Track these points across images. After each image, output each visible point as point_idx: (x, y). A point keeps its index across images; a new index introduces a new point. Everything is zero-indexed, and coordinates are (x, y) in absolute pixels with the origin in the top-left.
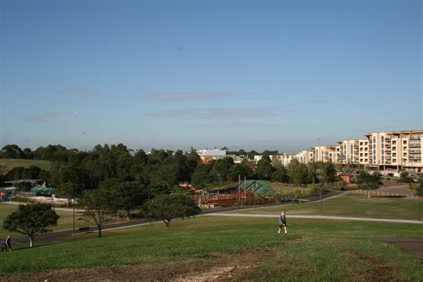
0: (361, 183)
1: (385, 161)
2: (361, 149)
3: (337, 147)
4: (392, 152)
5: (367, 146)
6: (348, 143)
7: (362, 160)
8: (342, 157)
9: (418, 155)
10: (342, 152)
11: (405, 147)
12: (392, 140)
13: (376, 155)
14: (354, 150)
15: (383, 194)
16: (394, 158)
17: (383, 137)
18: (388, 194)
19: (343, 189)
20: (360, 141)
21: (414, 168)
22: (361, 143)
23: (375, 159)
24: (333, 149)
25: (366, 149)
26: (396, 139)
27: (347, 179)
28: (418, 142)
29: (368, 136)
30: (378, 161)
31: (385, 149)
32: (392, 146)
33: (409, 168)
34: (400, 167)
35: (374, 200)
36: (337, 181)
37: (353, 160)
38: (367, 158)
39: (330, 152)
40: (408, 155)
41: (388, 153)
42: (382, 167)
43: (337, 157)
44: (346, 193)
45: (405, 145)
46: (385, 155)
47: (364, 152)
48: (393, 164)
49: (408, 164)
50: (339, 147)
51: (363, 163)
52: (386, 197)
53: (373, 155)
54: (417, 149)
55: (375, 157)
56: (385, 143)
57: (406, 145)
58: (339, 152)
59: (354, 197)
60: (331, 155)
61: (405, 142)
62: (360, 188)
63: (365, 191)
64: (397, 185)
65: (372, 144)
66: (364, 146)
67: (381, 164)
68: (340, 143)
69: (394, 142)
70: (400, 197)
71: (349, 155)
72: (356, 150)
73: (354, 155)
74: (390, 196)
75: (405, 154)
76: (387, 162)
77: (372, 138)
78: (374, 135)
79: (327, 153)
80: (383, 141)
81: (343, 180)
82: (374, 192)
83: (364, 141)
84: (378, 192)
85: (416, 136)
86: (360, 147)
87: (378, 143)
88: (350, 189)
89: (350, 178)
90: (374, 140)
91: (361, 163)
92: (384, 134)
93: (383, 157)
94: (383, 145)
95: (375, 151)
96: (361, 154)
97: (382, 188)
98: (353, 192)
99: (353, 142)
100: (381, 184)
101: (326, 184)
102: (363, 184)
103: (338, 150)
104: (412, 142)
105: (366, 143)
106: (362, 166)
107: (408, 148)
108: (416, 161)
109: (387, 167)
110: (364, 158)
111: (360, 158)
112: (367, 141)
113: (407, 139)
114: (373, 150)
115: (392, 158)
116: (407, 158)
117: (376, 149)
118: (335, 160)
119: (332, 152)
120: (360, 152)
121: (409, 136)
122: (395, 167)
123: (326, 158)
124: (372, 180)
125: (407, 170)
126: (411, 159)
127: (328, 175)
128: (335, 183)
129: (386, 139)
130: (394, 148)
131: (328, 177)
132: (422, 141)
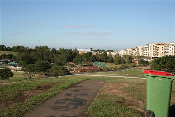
1: (154, 55)
2: (145, 50)
4: (157, 51)
5: (147, 49)
6: (140, 48)
7: (145, 54)
8: (137, 53)
9: (167, 53)
12: (157, 47)
14: (142, 50)
17: (154, 45)
19: (134, 66)
20: (145, 47)
22: (145, 48)
23: (150, 54)
24: (134, 50)
26: (159, 46)
27: (137, 62)
28: (167, 48)
29: (148, 45)
31: (154, 50)
32: (157, 49)
36: (132, 63)
37: (142, 55)
38: (147, 54)
39: (132, 51)
40: (163, 53)
41: (156, 52)
42: (153, 58)
44: (135, 67)
45: (162, 49)
46: (154, 53)
47: (146, 51)
48: (157, 56)
51: (146, 56)
53: (149, 53)
54: (167, 51)
55: (150, 53)
56: (154, 48)
58: (136, 51)
59: (137, 69)
61: (162, 47)
63: (142, 67)
65: (149, 48)
66: (146, 49)
67: (153, 56)
68: (137, 47)
69: (158, 47)
71: (140, 53)
72: (143, 50)
73: (142, 52)
75: (162, 52)
76: (155, 56)
77: (149, 46)
78: (150, 44)
80: (153, 47)
81: (135, 62)
83: (146, 47)
84: (147, 68)
85: (167, 45)
86: (145, 49)
87: (152, 48)
91: (144, 56)
92: (154, 44)
93: (153, 54)
94: (153, 49)
95: (150, 51)
96: (145, 52)
98: (138, 67)
99: (142, 47)
100: (148, 64)
101: (128, 64)
102: (141, 64)
103: (136, 50)
104: (165, 48)
107: (163, 50)
110: (146, 54)
111: (144, 54)
112: (147, 47)
113: (163, 46)
114: (149, 50)
115: (157, 54)
117: (151, 50)
118: (134, 53)
120: (144, 51)
121: (164, 45)
123: (131, 53)
124: (145, 63)
129: (155, 46)
130: (158, 50)
131: (129, 61)
132: (169, 48)
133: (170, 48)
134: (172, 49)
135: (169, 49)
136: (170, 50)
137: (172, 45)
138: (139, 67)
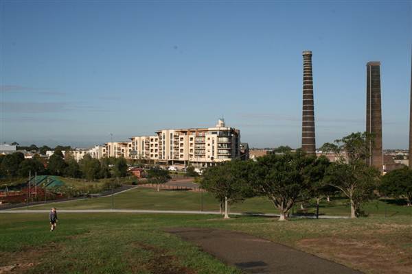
0: (151, 177)
1: (173, 156)
2: (152, 145)
3: (129, 143)
4: (180, 148)
5: (157, 143)
6: (140, 140)
7: (152, 155)
8: (133, 152)
9: (203, 151)
10: (133, 148)
11: (191, 144)
12: (180, 136)
13: (165, 151)
14: (145, 145)
15: (171, 187)
16: (182, 154)
17: (171, 134)
18: (175, 188)
19: (134, 184)
20: (151, 138)
21: (199, 163)
22: (152, 140)
23: (164, 154)
24: (126, 145)
25: (156, 145)
26: (183, 136)
27: (138, 174)
28: (202, 139)
29: (158, 133)
30: (167, 157)
31: (173, 145)
32: (180, 142)
33: (195, 162)
34: (187, 162)
35: (163, 193)
36: (128, 175)
37: (144, 156)
38: (157, 153)
39: (122, 148)
40: (194, 151)
41: (176, 149)
42: (170, 163)
43: (129, 153)
44: (137, 187)
45: (191, 142)
46: (173, 151)
47: (154, 148)
48: (180, 159)
49: (194, 159)
50: (131, 143)
51: (154, 158)
52: (173, 190)
53: (162, 151)
54: (202, 145)
56: (173, 140)
57: (193, 142)
58: (131, 148)
59: (144, 191)
60: (123, 150)
61: (191, 139)
62: (150, 182)
63: (155, 185)
64: (184, 178)
65: (162, 141)
66: (154, 143)
67: (170, 159)
68: (132, 139)
69: (182, 138)
70: (186, 189)
71: (140, 151)
72: (147, 146)
73: (145, 151)
74: (178, 190)
75: (191, 150)
76: (175, 158)
77: (162, 135)
78: (163, 132)
79: (119, 149)
80: (171, 138)
81: (134, 174)
82: (163, 186)
83: (154, 138)
84: (166, 186)
85: (201, 134)
86: (151, 143)
87: (167, 140)
88: (140, 183)
89: (141, 172)
90: (164, 136)
91: (152, 158)
92: (172, 131)
93: (171, 153)
94: (171, 142)
95: (164, 147)
96: (152, 150)
97: (171, 182)
98: (143, 185)
99: (144, 138)
100: (169, 178)
101: (117, 178)
102: (153, 178)
103: (130, 145)
104: (198, 139)
105: (156, 139)
106: (152, 161)
107: (194, 145)
108: (201, 156)
109: (175, 162)
110: (154, 153)
111: (151, 153)
112: (157, 137)
113: (193, 136)
114: (162, 146)
115: (180, 154)
116: (193, 153)
117: (166, 145)
118: (127, 155)
119: (124, 148)
120: (151, 148)
121: (195, 133)
122: (182, 162)
123: (119, 153)
124: (162, 175)
125: (193, 164)
126: (197, 155)
127: (120, 170)
128: (127, 177)
129: (175, 136)
130: (182, 144)
131: (119, 172)
132: (206, 138)
133: (209, 139)
134: (213, 143)
135: (207, 142)
136: (209, 145)
137: (213, 133)
138: (147, 185)
